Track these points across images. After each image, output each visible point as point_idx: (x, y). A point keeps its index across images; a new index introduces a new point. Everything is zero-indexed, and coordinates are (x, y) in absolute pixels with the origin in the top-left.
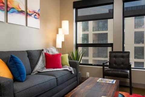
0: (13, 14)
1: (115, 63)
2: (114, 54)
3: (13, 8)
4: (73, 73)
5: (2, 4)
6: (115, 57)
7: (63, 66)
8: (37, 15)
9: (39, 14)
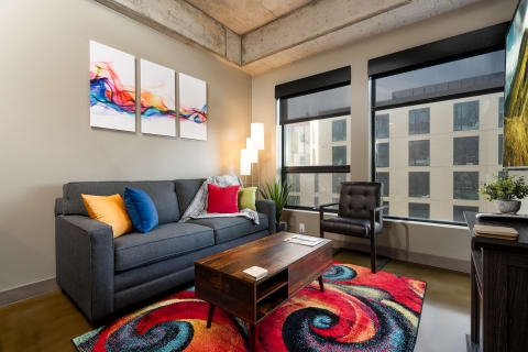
0: (152, 117)
1: (350, 207)
2: (349, 187)
3: (152, 107)
4: (257, 222)
5: (130, 103)
6: (351, 193)
7: (240, 208)
8: (201, 116)
9: (204, 114)
